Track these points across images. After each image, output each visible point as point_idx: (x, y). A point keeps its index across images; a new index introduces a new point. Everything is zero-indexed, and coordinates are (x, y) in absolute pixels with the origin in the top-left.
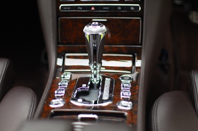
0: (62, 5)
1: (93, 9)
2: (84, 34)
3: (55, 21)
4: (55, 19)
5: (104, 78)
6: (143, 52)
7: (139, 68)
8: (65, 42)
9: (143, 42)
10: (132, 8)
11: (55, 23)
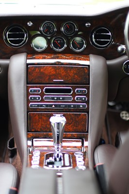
0: (31, 103)
1: (53, 106)
2: (51, 122)
3: (26, 115)
4: (26, 114)
5: (64, 154)
6: (89, 137)
7: (87, 147)
8: (33, 130)
9: (89, 130)
10: (81, 106)
11: (26, 116)
